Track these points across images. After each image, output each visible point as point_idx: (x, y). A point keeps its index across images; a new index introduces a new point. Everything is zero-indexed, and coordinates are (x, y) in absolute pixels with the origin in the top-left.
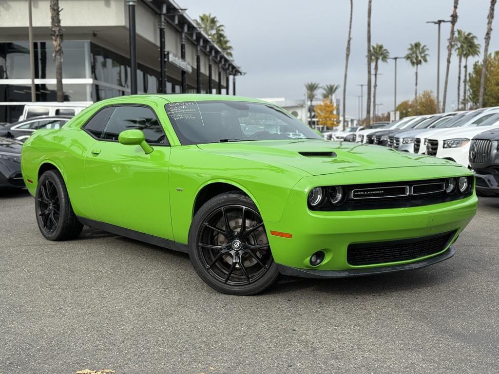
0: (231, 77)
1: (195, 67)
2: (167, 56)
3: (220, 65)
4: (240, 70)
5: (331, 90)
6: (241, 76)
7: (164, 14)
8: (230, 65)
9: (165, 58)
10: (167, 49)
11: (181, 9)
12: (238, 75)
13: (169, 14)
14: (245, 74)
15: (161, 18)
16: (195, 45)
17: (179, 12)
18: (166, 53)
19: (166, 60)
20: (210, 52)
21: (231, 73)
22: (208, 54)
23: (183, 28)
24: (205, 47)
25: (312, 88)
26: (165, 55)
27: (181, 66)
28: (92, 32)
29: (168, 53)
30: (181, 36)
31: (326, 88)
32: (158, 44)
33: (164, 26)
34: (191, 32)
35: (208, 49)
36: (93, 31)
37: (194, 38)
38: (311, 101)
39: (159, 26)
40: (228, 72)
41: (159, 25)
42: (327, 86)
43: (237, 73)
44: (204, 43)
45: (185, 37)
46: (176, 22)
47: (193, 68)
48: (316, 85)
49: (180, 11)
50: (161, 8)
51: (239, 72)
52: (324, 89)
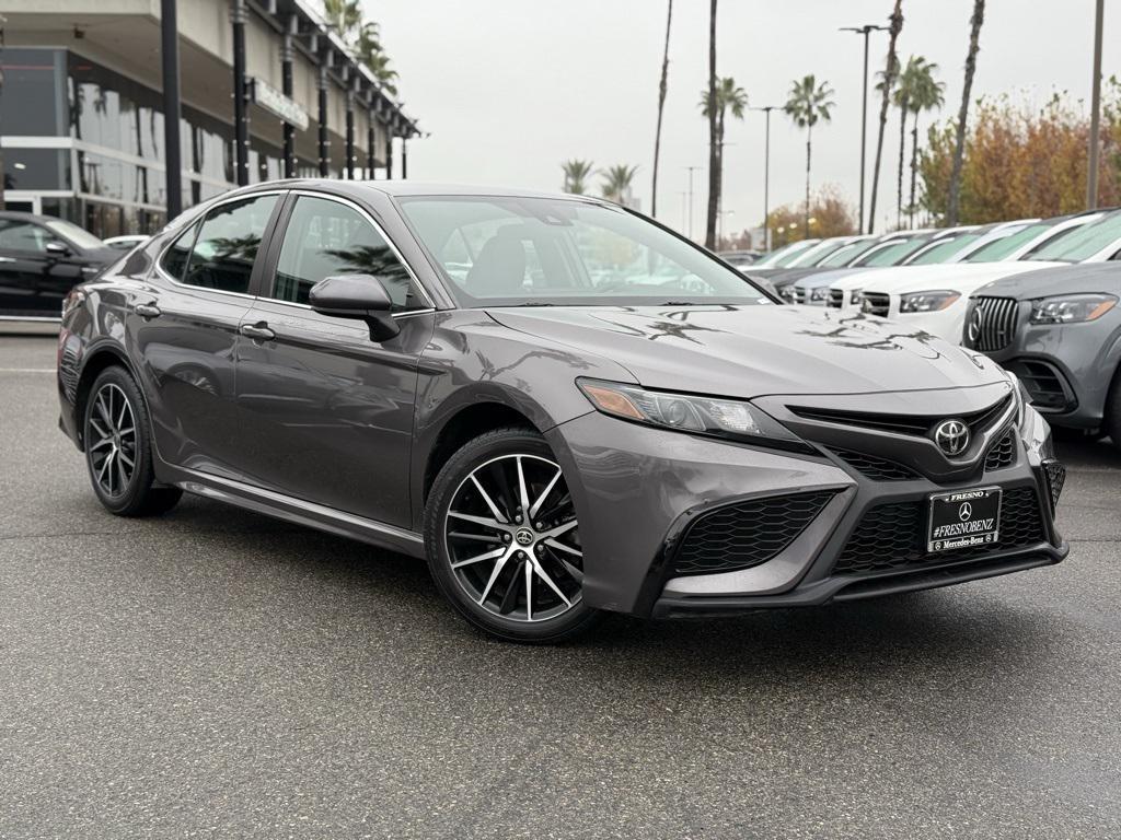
0: (397, 142)
1: (316, 116)
2: (249, 88)
3: (373, 114)
4: (417, 126)
5: (621, 178)
8: (396, 113)
9: (245, 93)
10: (251, 70)
12: (412, 136)
14: (428, 135)
16: (314, 64)
18: (248, 81)
19: (248, 97)
20: (350, 82)
21: (397, 132)
22: (345, 86)
23: (286, 24)
24: (338, 71)
25: (577, 171)
26: (245, 85)
27: (283, 113)
28: (72, 28)
29: (253, 83)
31: (610, 173)
32: (229, 59)
33: (245, 17)
34: (306, 35)
35: (345, 76)
36: (76, 25)
37: (314, 48)
39: (232, 18)
40: (390, 129)
41: (231, 15)
42: (612, 170)
43: (411, 132)
44: (335, 62)
45: (293, 45)
46: (273, 10)
47: (311, 120)
48: (586, 165)
51: (416, 131)
52: (605, 175)
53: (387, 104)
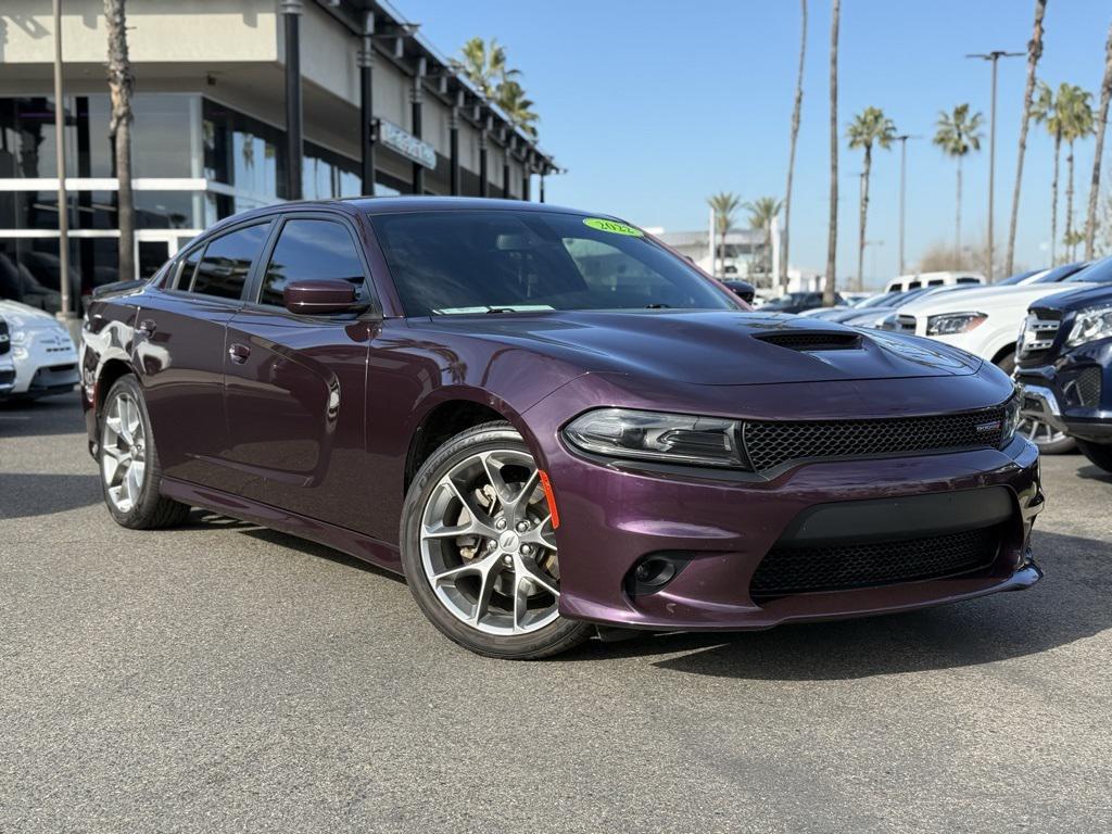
0: (535, 179)
1: (447, 154)
2: (375, 129)
3: (508, 152)
4: (554, 162)
5: (768, 210)
6: (558, 176)
7: (370, 36)
8: (530, 150)
9: (371, 133)
10: (378, 110)
11: (410, 25)
12: (550, 173)
13: (383, 36)
14: (565, 171)
15: (363, 44)
16: (446, 104)
17: (404, 31)
18: (374, 122)
19: (374, 137)
21: (534, 168)
22: (477, 124)
23: (415, 66)
25: (724, 205)
26: (371, 127)
27: (409, 152)
28: (206, 75)
29: (378, 124)
30: (414, 84)
31: (756, 206)
32: (357, 103)
33: (371, 60)
34: (435, 77)
35: (477, 116)
36: (208, 72)
37: (444, 88)
38: (724, 234)
39: (360, 63)
40: (527, 166)
41: (359, 59)
42: (758, 203)
43: (548, 169)
45: (422, 86)
46: (400, 52)
47: (438, 156)
48: (732, 200)
49: (406, 28)
50: (362, 22)
51: (553, 167)
52: (751, 209)
53: (521, 141)
